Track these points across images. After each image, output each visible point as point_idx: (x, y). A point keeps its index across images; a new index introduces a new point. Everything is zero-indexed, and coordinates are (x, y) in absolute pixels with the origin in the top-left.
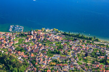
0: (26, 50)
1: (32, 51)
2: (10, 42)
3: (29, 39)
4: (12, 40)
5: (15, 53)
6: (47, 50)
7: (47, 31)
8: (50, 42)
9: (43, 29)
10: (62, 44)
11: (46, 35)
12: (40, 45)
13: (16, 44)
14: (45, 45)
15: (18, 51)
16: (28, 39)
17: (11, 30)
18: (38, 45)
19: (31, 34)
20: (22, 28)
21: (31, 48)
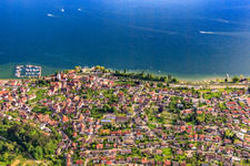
0: (53, 110)
1: (63, 111)
2: (21, 97)
3: (56, 89)
4: (23, 94)
5: (32, 117)
6: (90, 107)
7: (84, 71)
8: (94, 91)
9: (78, 68)
10: (115, 94)
11: (83, 80)
12: (77, 98)
13: (33, 101)
14: (85, 98)
15: (38, 113)
16: (52, 89)
17: (18, 75)
18: (72, 98)
19: (56, 80)
20: (39, 69)
21: (61, 105)
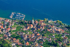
0: (22, 38)
1: (28, 40)
2: (7, 28)
3: (28, 28)
5: (10, 39)
6: (44, 41)
7: (49, 22)
10: (62, 37)
13: (13, 31)
14: (43, 35)
15: (14, 38)
19: (31, 23)
20: (24, 16)
21: (28, 36)
